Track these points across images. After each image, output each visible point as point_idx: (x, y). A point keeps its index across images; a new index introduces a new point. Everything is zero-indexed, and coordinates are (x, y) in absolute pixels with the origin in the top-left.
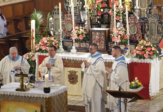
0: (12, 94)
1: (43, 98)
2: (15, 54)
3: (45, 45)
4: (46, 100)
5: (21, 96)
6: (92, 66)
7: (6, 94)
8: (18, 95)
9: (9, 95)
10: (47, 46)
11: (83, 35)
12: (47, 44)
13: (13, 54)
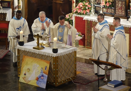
0: (30, 51)
1: (51, 56)
2: (43, 17)
3: (80, 8)
4: (53, 59)
5: (36, 53)
6: (99, 32)
7: (26, 50)
8: (34, 52)
9: (28, 51)
10: (81, 10)
11: (109, 3)
12: (82, 8)
13: (41, 17)
